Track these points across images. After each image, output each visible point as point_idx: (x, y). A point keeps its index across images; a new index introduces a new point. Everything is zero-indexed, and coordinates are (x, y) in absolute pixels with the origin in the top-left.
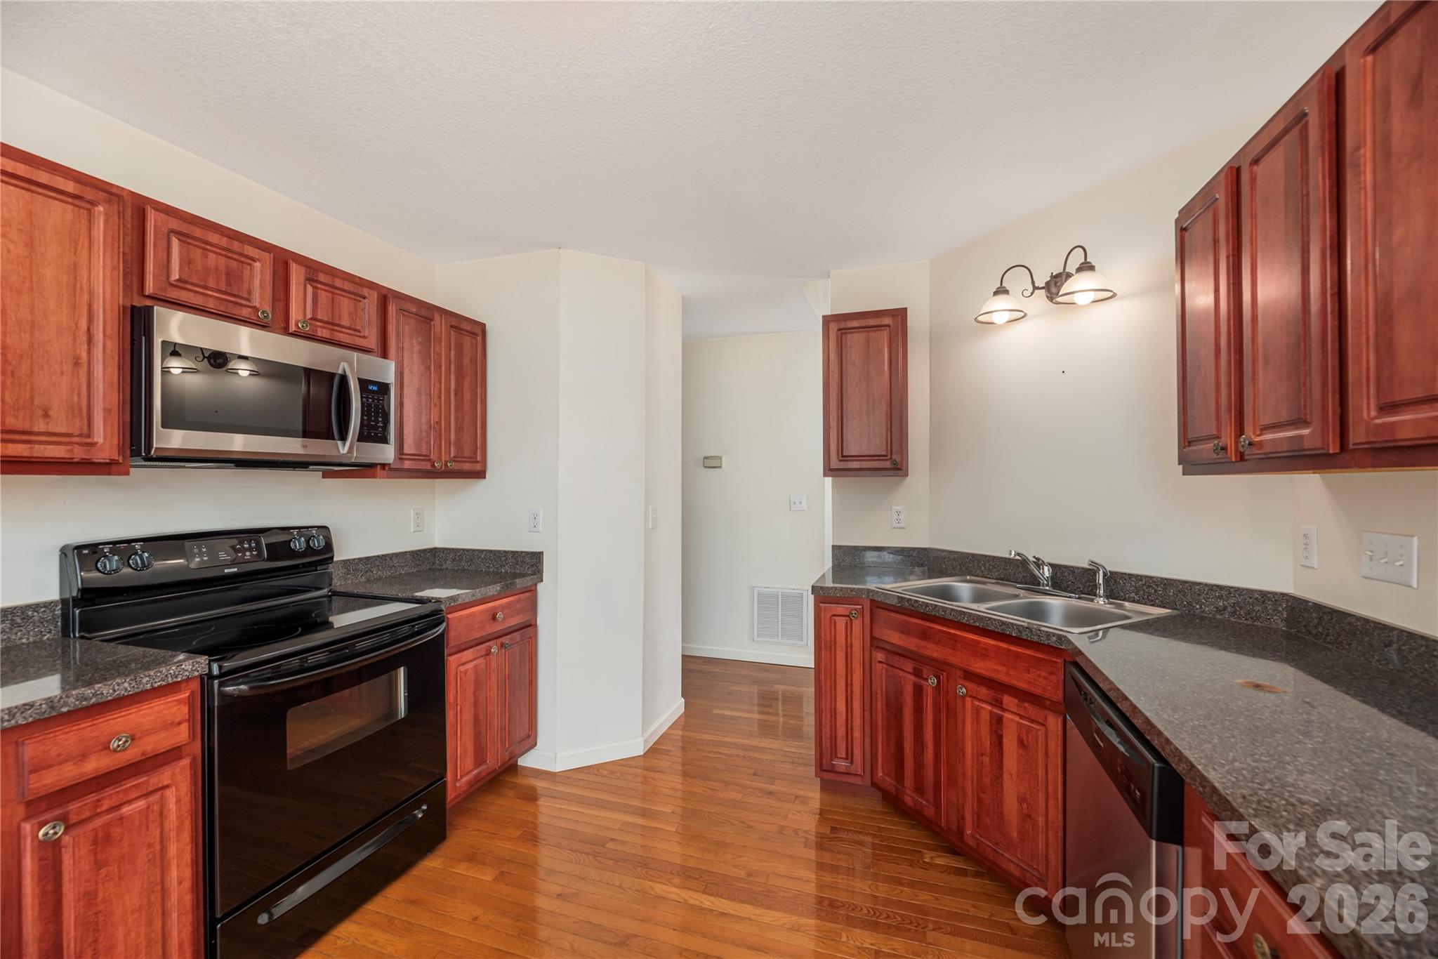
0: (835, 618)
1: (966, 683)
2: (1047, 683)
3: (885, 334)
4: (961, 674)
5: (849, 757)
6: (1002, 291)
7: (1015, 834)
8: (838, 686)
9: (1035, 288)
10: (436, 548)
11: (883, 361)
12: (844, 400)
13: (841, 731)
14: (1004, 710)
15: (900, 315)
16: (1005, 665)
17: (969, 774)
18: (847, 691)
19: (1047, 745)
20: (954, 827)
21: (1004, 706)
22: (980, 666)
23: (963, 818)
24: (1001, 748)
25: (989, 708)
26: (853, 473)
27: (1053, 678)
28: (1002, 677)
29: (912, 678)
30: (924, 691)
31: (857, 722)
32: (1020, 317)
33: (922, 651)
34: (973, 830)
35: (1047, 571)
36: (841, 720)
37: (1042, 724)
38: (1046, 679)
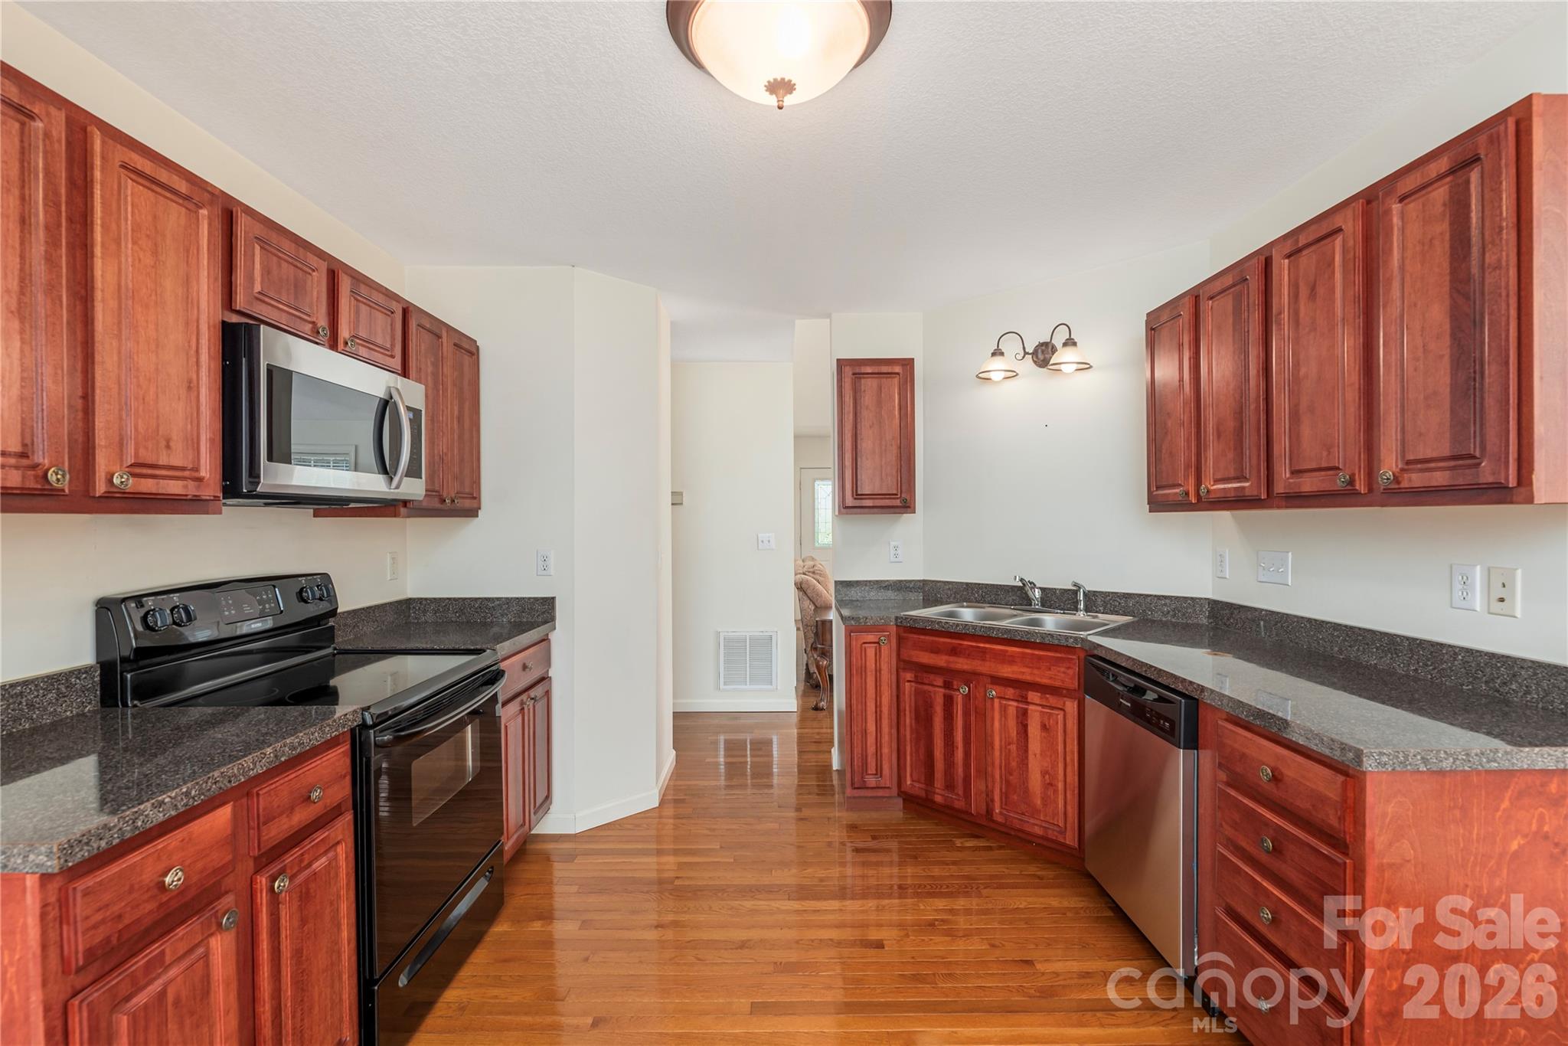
0: (866, 645)
1: (995, 687)
2: (1066, 675)
3: (896, 381)
4: (989, 680)
5: (879, 772)
6: (997, 353)
7: (1039, 802)
8: (868, 709)
9: (1026, 353)
10: (410, 599)
11: (894, 407)
12: (859, 442)
13: (871, 750)
14: (1028, 703)
15: (908, 364)
16: (1030, 667)
17: (997, 762)
18: (876, 712)
19: (1065, 725)
20: (983, 812)
21: (1029, 700)
22: (1007, 671)
23: (993, 801)
24: (1027, 735)
25: (1015, 704)
26: (866, 510)
27: (1070, 672)
28: (1028, 678)
29: (942, 690)
30: (955, 700)
31: (886, 738)
32: (1012, 375)
33: (952, 666)
34: (1002, 808)
35: (1037, 593)
36: (871, 740)
37: (1061, 709)
38: (1064, 673)
